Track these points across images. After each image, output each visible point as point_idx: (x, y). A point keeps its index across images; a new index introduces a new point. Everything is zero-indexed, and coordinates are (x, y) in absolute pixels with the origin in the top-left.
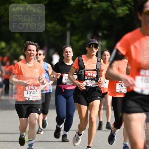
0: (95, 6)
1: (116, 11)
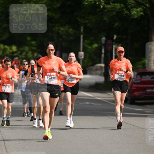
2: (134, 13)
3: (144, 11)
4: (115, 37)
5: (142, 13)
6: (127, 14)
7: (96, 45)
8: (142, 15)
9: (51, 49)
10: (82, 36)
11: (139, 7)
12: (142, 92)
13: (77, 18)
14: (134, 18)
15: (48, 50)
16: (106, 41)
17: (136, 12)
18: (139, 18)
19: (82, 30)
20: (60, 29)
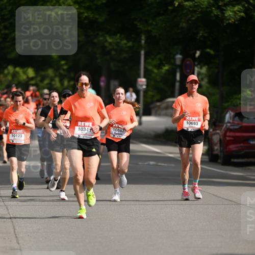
0: (186, 3)
1: (223, 14)
2: (230, 15)
3: (246, 11)
4: (198, 54)
5: (242, 14)
6: (217, 16)
7: (166, 68)
8: (242, 18)
9: (84, 82)
10: (143, 52)
11: (238, 4)
12: (242, 145)
13: (136, 23)
14: (229, 23)
15: (79, 84)
16: (183, 60)
17: (233, 13)
18: (237, 23)
19: (143, 42)
20: (106, 41)
